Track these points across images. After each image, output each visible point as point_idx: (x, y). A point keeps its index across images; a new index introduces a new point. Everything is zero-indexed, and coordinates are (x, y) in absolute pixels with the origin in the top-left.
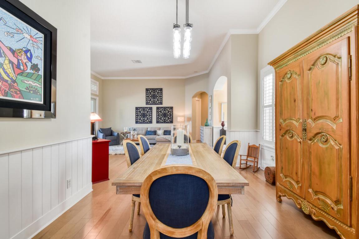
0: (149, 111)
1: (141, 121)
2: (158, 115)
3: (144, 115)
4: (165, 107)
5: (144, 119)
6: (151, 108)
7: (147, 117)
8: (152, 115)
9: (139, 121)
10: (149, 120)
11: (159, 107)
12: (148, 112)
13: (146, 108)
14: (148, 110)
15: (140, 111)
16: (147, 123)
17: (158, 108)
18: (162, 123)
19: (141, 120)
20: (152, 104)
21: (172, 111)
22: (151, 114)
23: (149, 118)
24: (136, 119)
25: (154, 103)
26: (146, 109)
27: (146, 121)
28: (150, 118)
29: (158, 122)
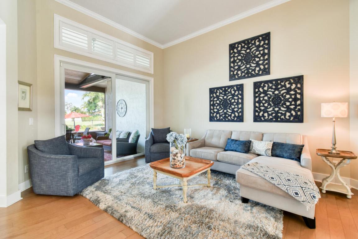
0: (237, 93)
1: (220, 116)
2: (257, 102)
3: (225, 104)
4: (276, 80)
5: (225, 111)
6: (240, 88)
7: (233, 107)
8: (242, 103)
9: (217, 117)
10: (237, 114)
11: (261, 82)
12: (233, 95)
13: (229, 87)
14: (233, 92)
15: (217, 95)
16: (233, 121)
17: (257, 85)
18: (271, 121)
19: (219, 113)
20: (244, 77)
21: (301, 89)
22: (240, 101)
23: (236, 110)
24: (211, 113)
25: (249, 75)
26: (229, 90)
27: (231, 116)
28: (239, 109)
29: (257, 119)
